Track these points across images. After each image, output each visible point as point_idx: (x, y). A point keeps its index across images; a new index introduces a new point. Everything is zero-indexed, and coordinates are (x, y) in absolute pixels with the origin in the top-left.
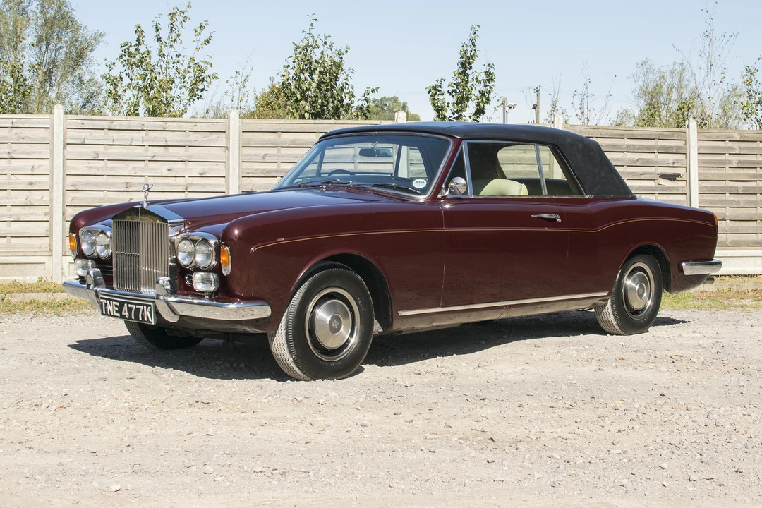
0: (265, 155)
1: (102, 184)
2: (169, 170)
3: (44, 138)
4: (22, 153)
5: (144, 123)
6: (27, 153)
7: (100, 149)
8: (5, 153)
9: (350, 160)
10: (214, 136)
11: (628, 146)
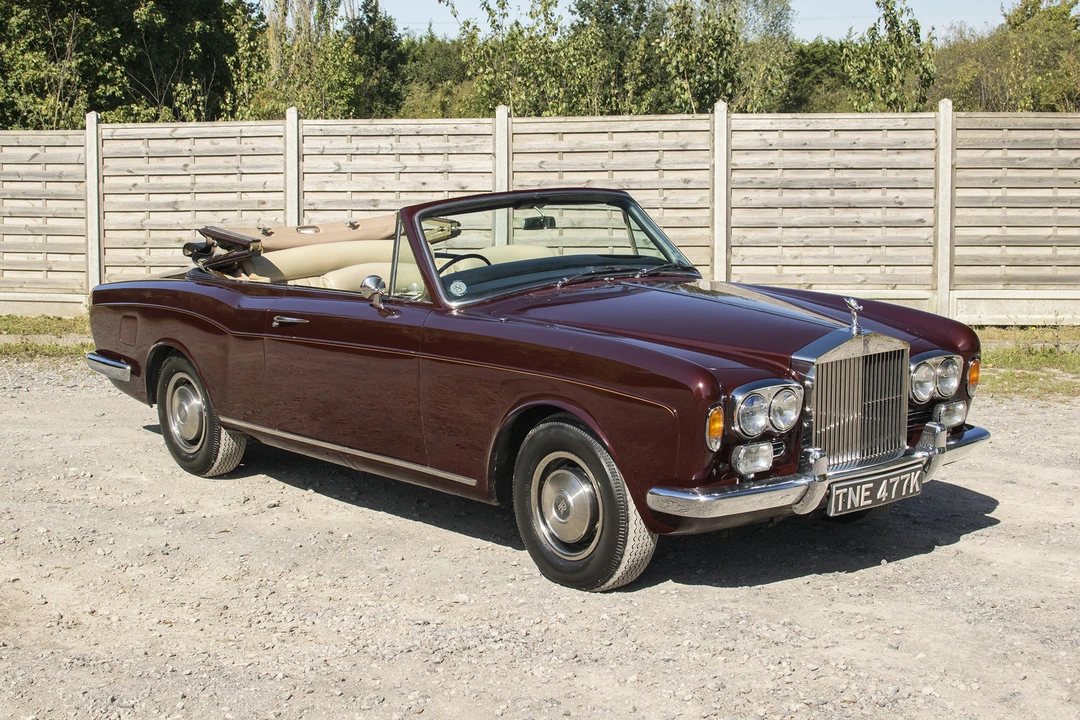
0: (542, 162)
1: (344, 202)
2: (424, 184)
3: (278, 149)
4: (253, 167)
5: (393, 126)
6: (258, 167)
7: (343, 160)
8: (234, 167)
9: (653, 167)
10: (479, 140)
11: (1060, 141)
